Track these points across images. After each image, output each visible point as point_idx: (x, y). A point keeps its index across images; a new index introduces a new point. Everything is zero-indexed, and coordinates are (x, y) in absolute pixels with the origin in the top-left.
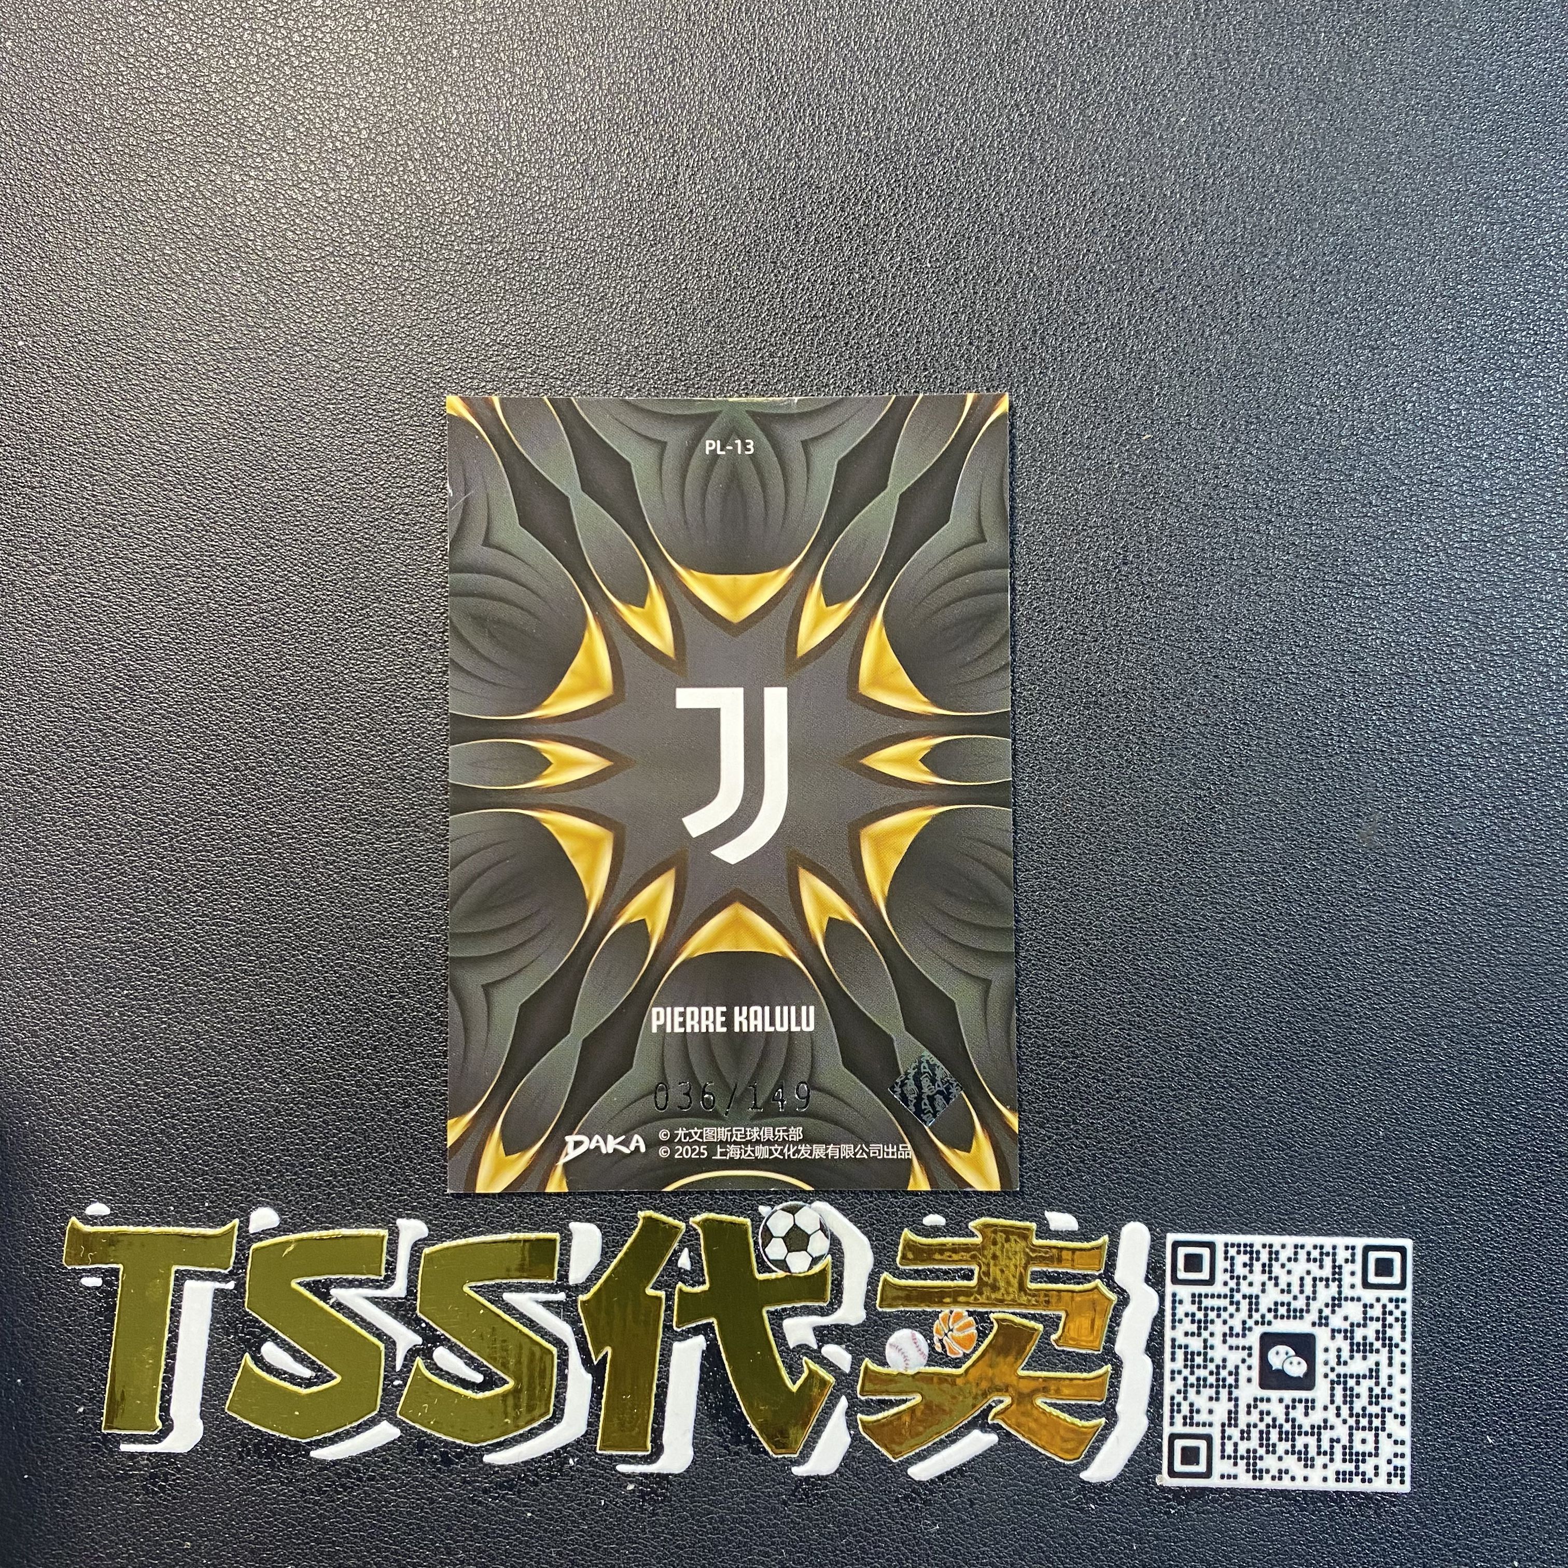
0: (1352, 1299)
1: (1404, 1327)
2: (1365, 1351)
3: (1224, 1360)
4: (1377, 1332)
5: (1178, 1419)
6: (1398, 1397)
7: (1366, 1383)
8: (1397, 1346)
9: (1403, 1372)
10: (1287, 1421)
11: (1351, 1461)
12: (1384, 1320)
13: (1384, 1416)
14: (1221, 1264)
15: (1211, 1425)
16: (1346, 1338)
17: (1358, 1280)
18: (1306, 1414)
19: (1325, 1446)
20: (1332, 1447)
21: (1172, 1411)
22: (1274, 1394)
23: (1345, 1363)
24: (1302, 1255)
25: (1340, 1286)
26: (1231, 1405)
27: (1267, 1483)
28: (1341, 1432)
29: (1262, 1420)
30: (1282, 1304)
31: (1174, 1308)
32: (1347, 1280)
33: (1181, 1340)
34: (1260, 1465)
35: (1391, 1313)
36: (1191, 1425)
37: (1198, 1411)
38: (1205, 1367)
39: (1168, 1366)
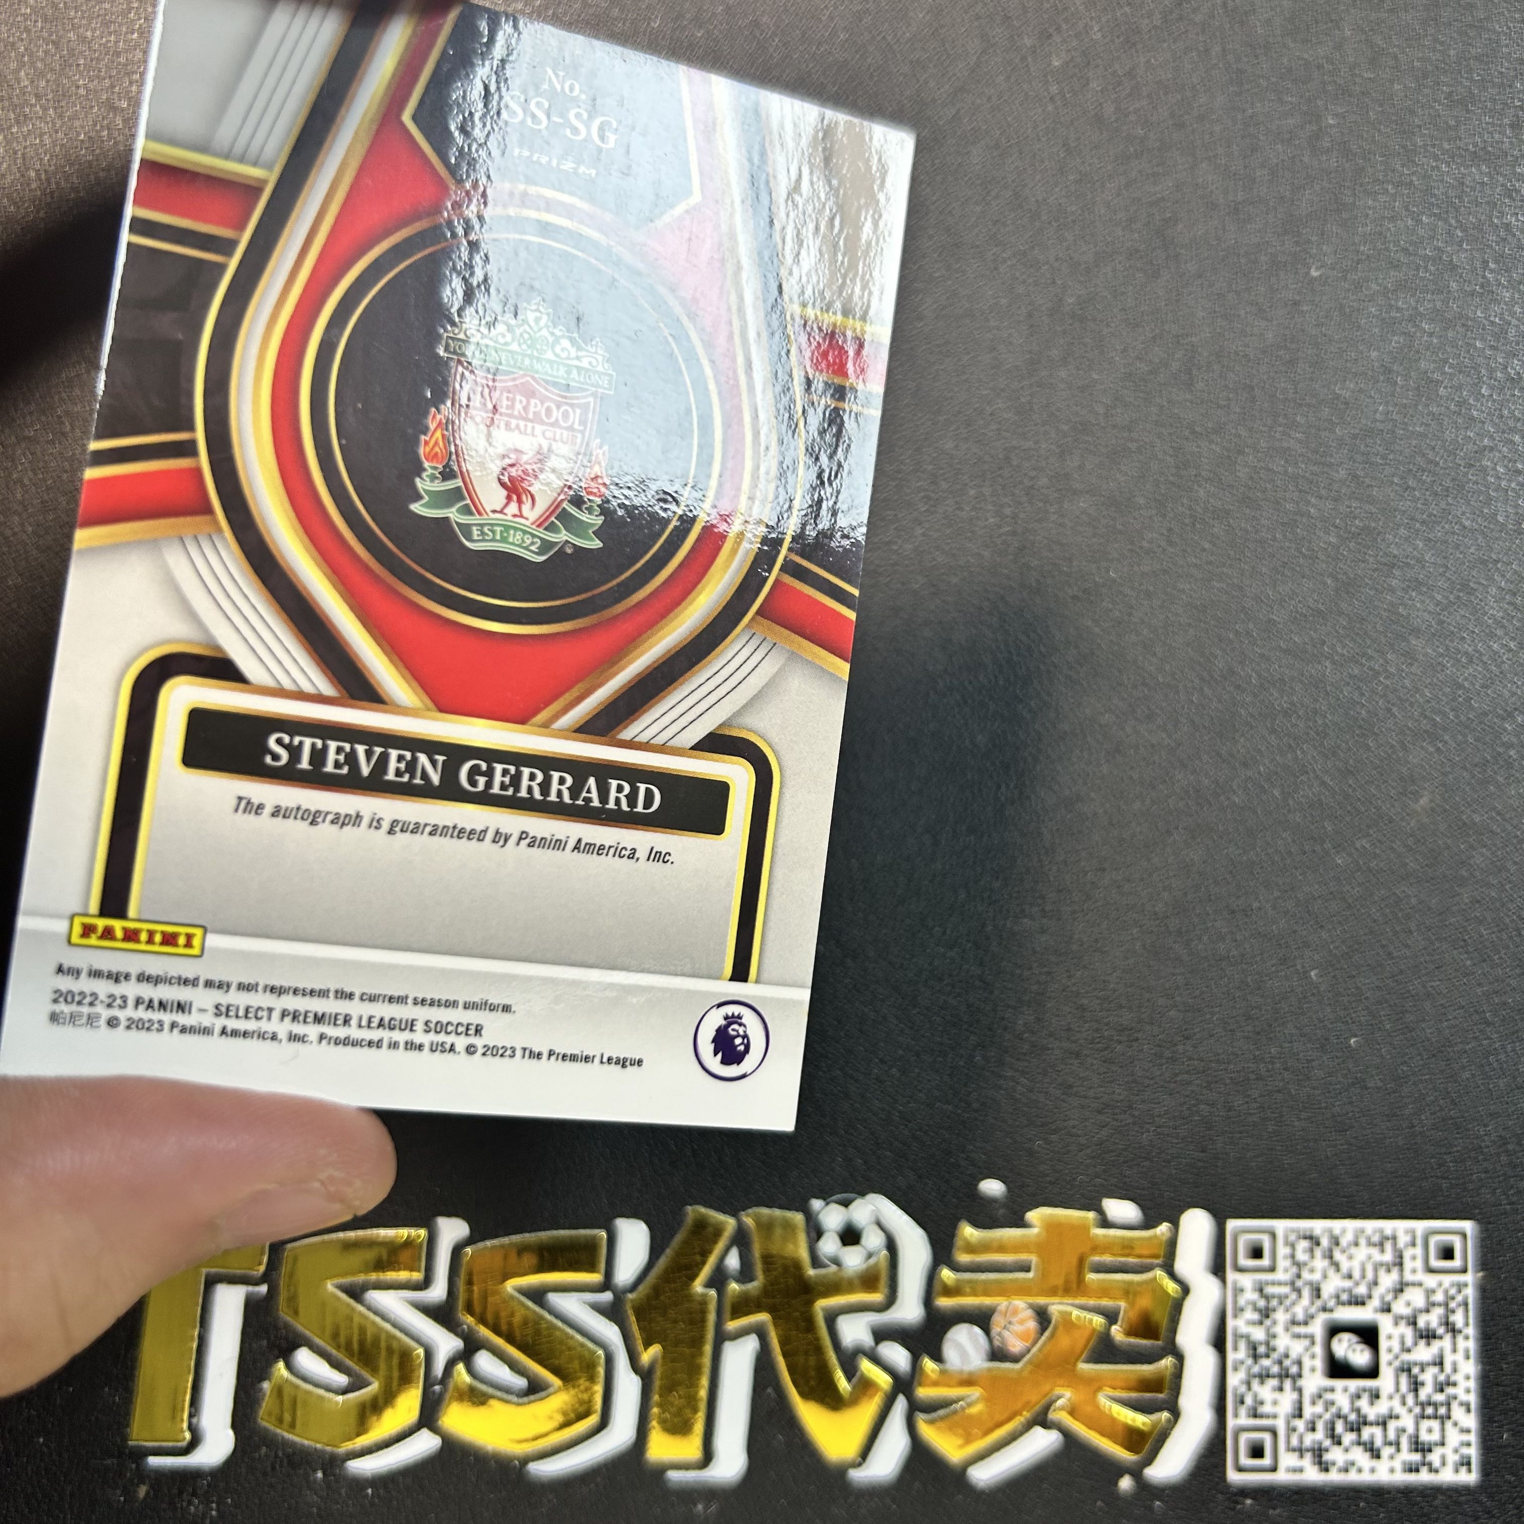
0: (1413, 1284)
1: (1467, 1311)
2: (1427, 1337)
3: (1288, 1348)
4: (1440, 1318)
5: (1243, 1411)
6: (1463, 1384)
7: (1433, 1370)
8: (1460, 1332)
9: (1468, 1357)
10: (1352, 1410)
11: (1417, 1450)
12: (1446, 1305)
13: (1448, 1405)
14: (1283, 1251)
15: (1275, 1416)
16: (1409, 1324)
17: (1419, 1264)
18: (1372, 1404)
19: (1392, 1436)
20: (1398, 1437)
21: (1235, 1402)
22: (1339, 1384)
23: (1409, 1351)
24: (1362, 1241)
25: (1401, 1270)
26: (1295, 1396)
27: (1334, 1477)
28: (1407, 1422)
29: (1327, 1410)
30: (1344, 1291)
31: (1235, 1296)
32: (1408, 1264)
33: (1244, 1329)
34: (1327, 1457)
35: (1453, 1298)
36: (1255, 1416)
37: (1262, 1403)
38: (1267, 1356)
39: (1231, 1356)
